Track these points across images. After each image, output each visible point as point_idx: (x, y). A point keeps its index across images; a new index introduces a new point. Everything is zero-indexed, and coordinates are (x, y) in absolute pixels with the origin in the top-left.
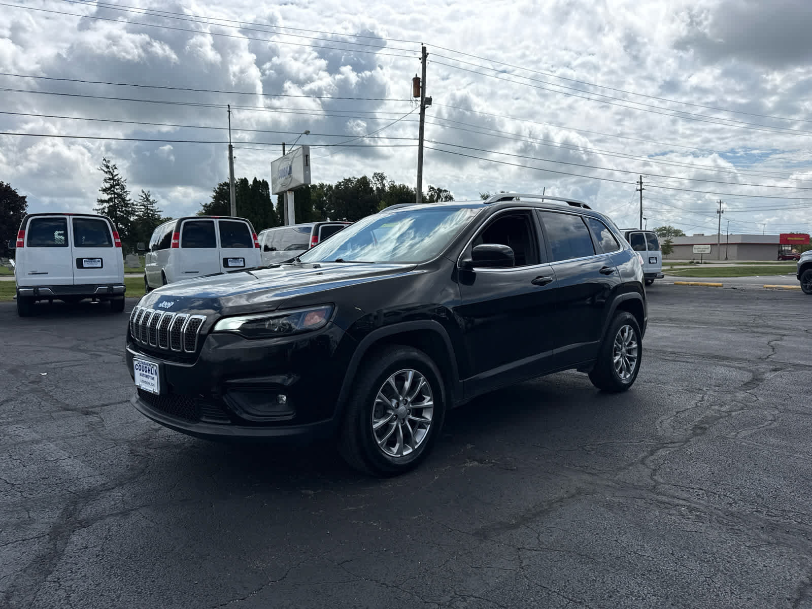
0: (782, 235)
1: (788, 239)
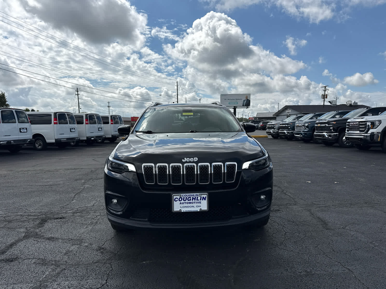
0: (132, 117)
1: (134, 119)
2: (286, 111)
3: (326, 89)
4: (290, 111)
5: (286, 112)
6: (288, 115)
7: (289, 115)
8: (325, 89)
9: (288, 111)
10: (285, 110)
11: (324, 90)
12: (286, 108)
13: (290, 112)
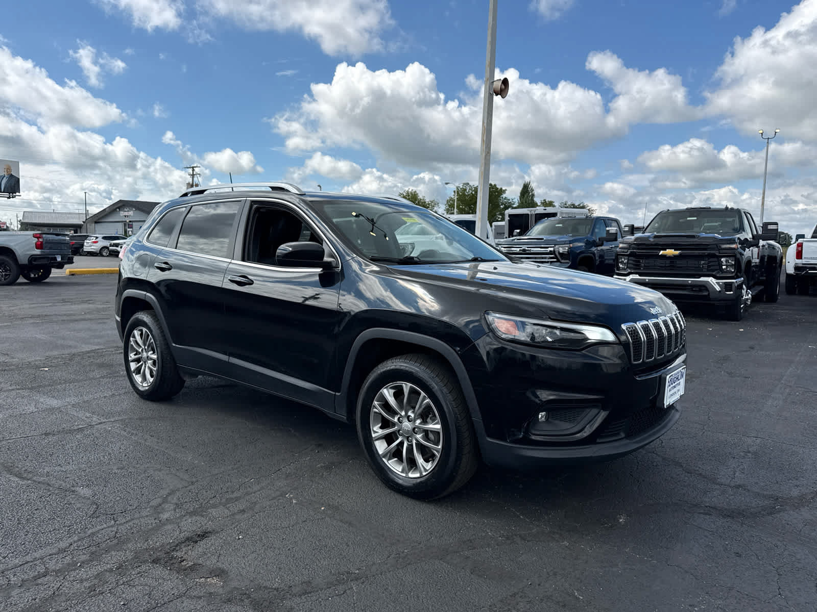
2: (122, 212)
3: (195, 173)
4: (131, 213)
5: (121, 215)
6: (126, 221)
7: (128, 221)
8: (193, 173)
9: (126, 214)
10: (118, 210)
11: (191, 173)
12: (119, 205)
13: (132, 215)
